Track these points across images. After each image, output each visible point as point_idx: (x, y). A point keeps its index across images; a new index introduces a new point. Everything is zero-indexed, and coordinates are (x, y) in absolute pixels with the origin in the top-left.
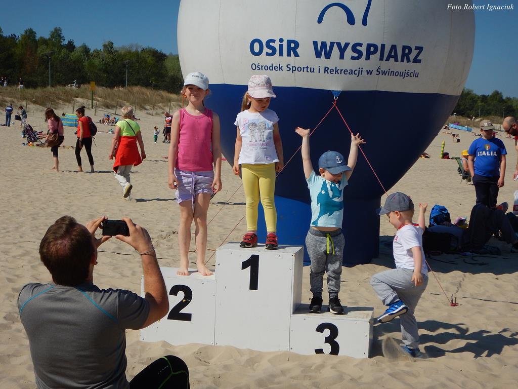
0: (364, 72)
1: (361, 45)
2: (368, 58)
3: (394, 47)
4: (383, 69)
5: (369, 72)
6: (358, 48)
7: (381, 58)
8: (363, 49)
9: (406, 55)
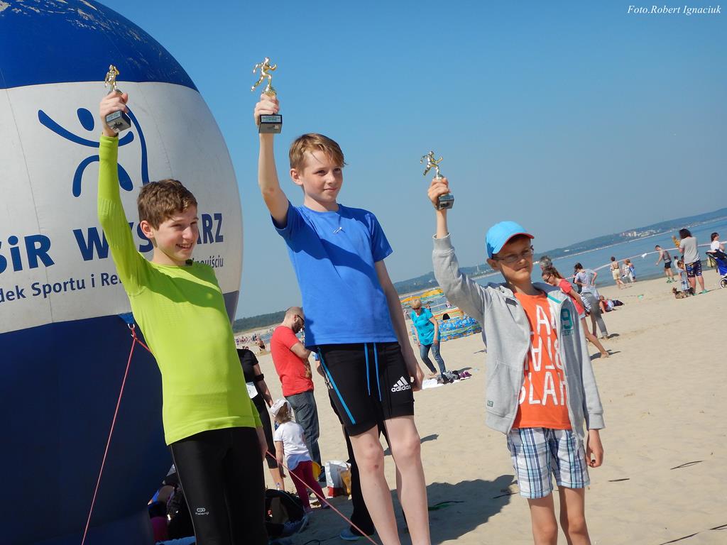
9: (207, 230)
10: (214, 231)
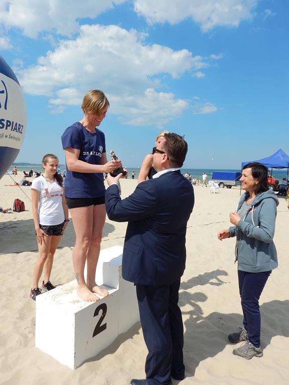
0: (4, 136)
1: (4, 120)
2: (6, 129)
3: (16, 123)
4: (12, 135)
5: (6, 136)
6: (3, 122)
7: (12, 130)
8: (5, 123)
9: (19, 129)
10: (21, 130)
